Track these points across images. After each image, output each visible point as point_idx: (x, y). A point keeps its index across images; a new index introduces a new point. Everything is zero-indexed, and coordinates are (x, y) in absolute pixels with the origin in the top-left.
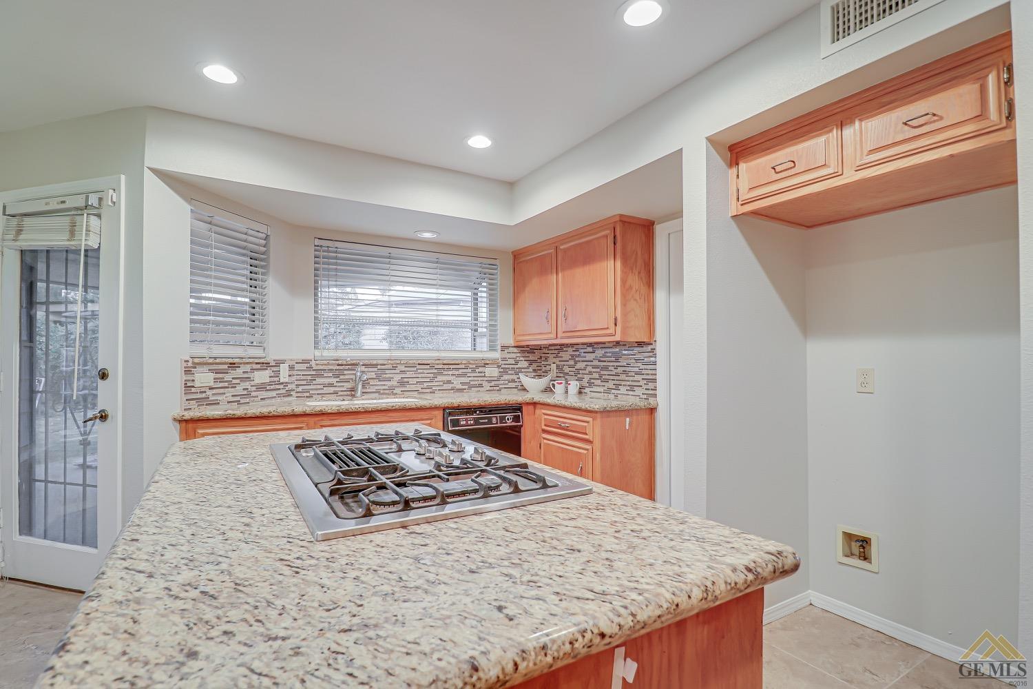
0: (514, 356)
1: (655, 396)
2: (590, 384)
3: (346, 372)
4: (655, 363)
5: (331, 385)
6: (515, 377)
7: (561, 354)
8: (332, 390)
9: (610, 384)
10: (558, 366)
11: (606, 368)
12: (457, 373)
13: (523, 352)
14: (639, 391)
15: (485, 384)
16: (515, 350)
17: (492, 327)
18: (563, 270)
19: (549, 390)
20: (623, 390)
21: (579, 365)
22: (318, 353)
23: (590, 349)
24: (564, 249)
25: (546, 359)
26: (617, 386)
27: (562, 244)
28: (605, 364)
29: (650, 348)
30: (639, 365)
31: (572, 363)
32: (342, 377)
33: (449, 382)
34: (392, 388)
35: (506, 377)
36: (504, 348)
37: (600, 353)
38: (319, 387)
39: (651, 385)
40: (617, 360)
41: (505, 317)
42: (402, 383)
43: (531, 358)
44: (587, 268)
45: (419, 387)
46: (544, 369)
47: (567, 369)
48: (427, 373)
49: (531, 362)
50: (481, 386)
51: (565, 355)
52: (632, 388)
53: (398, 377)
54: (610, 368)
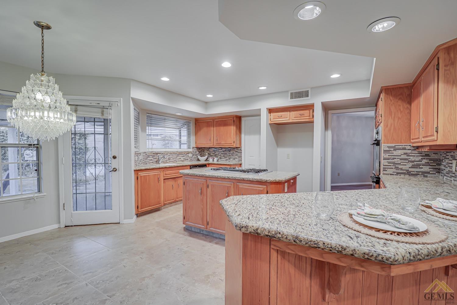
0: (195, 150)
1: (241, 161)
2: (220, 158)
3: (155, 156)
4: (241, 152)
5: (151, 160)
6: (196, 157)
7: (210, 150)
8: (152, 161)
9: (227, 158)
10: (208, 154)
11: (226, 154)
12: (182, 156)
13: (197, 149)
14: (236, 160)
15: (189, 159)
16: (196, 148)
17: (189, 142)
18: (216, 126)
19: (206, 160)
20: (231, 160)
21: (216, 153)
22: (148, 150)
23: (221, 149)
24: (217, 121)
25: (204, 151)
26: (229, 159)
27: (216, 119)
28: (225, 153)
29: (240, 149)
30: (237, 153)
31: (214, 152)
32: (154, 157)
33: (180, 158)
34: (166, 161)
35: (194, 157)
36: (193, 148)
37: (224, 150)
38: (149, 161)
39: (240, 158)
40: (230, 152)
41: (193, 138)
42: (169, 159)
43: (199, 151)
44: (225, 127)
45: (173, 160)
46: (203, 154)
47: (212, 154)
48: (175, 156)
49: (199, 152)
50: (188, 159)
51: (211, 150)
52: (234, 159)
53: (168, 157)
54: (227, 154)
